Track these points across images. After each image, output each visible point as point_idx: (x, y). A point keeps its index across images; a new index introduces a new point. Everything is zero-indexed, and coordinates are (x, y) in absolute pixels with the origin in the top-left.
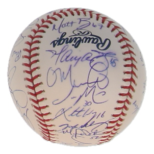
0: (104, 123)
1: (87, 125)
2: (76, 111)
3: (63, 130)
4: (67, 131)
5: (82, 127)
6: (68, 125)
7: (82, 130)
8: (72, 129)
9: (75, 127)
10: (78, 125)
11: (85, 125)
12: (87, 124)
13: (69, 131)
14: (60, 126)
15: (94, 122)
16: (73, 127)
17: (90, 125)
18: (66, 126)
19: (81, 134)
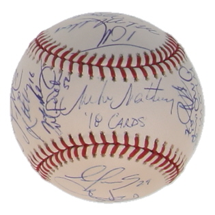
0: (42, 73)
1: (40, 95)
2: (25, 112)
3: (53, 128)
4: (54, 122)
5: (42, 102)
6: (42, 122)
7: (47, 102)
8: (47, 115)
9: (43, 112)
10: (40, 109)
11: (40, 98)
12: (38, 97)
13: (53, 120)
14: (49, 132)
15: (36, 87)
16: (45, 115)
17: (40, 91)
18: (45, 124)
19: (56, 103)
